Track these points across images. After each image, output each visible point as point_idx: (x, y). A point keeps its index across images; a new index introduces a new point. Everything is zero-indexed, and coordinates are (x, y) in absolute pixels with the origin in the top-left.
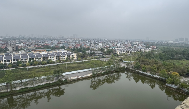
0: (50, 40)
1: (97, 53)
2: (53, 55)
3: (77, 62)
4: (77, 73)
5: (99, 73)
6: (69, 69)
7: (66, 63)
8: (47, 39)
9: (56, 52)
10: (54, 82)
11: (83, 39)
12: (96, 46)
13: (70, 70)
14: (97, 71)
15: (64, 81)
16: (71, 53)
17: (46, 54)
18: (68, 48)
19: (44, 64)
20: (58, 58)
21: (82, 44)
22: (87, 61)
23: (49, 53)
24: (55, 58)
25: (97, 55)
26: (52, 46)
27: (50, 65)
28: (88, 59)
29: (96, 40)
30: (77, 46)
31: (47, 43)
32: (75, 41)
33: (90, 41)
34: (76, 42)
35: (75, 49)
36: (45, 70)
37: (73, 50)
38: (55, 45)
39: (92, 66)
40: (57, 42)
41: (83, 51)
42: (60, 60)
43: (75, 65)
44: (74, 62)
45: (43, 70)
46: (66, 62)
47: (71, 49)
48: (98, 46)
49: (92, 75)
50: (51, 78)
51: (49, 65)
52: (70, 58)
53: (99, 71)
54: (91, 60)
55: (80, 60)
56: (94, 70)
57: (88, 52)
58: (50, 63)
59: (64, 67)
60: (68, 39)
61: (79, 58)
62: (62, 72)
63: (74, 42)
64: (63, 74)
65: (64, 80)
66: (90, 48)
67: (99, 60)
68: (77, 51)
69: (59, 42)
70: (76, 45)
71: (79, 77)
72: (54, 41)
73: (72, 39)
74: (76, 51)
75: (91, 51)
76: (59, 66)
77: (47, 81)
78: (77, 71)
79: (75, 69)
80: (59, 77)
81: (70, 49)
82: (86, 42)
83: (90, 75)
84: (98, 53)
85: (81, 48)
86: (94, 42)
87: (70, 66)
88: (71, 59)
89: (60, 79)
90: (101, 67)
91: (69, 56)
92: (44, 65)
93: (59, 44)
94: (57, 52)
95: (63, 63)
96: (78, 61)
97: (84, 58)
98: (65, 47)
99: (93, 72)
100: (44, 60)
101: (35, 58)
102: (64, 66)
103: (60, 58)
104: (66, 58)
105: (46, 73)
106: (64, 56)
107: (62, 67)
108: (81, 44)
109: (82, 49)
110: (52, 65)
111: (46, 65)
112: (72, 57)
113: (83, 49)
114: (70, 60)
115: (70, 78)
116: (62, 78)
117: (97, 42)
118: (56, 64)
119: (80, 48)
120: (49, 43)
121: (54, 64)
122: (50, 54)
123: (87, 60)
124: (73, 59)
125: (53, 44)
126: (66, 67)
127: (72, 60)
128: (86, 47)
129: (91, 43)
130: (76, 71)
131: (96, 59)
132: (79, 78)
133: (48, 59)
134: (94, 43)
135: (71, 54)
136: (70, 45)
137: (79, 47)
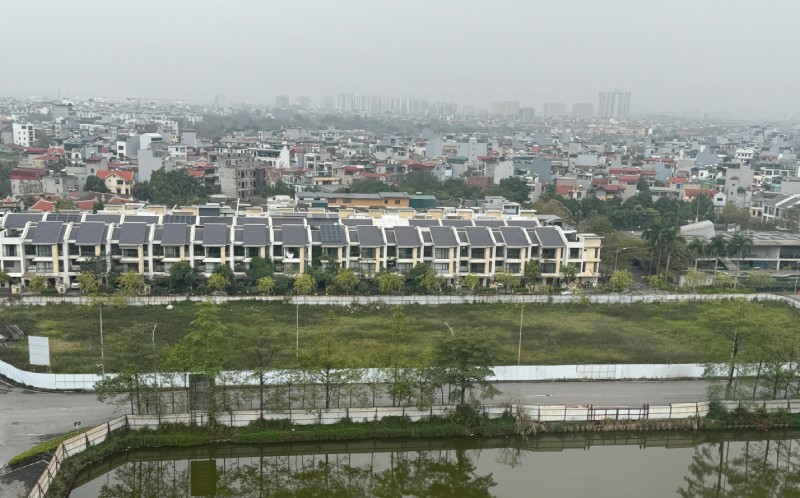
0: (441, 129)
1: (768, 248)
2: (441, 239)
3: (603, 299)
4: (591, 380)
5: (763, 414)
6: (536, 343)
7: (520, 299)
8: (420, 127)
9: (466, 217)
10: (433, 419)
11: (668, 131)
12: (767, 187)
13: (542, 355)
14: (747, 389)
15: (497, 419)
16: (562, 232)
17: (407, 224)
18: (551, 196)
19: (385, 294)
20: (473, 257)
21: (660, 167)
22: (675, 305)
23: (423, 224)
24: (458, 259)
25: (766, 265)
26: (448, 173)
27: (422, 300)
28: (689, 291)
29: (775, 140)
30: (616, 183)
31: (419, 151)
32: (607, 142)
33: (722, 141)
34: (608, 154)
35: (596, 200)
36: (387, 331)
37: (581, 213)
38: (463, 168)
39: (713, 345)
40: (481, 150)
41: (658, 221)
42: (486, 274)
43: (579, 324)
44: (577, 299)
45: (381, 327)
46: (525, 293)
47: (565, 202)
48: (785, 187)
49: (703, 414)
50: (415, 386)
51: (417, 304)
52: (554, 265)
53: (766, 397)
54: (714, 297)
55: (619, 290)
56: (725, 384)
57: (701, 229)
58: (424, 292)
59: (506, 326)
60: (555, 131)
61: (617, 272)
62: (490, 359)
63: (601, 148)
64: (492, 373)
65: (495, 412)
66: (720, 200)
67: (783, 305)
68: (612, 218)
69: (495, 147)
70: (611, 172)
71: (599, 415)
72: (466, 140)
73: (584, 124)
74: (604, 219)
75: (721, 222)
76: (471, 318)
77: (394, 406)
78: (588, 367)
79: (580, 350)
80: (467, 392)
81: (560, 198)
82: (694, 154)
83: (683, 411)
84: (784, 247)
85: (644, 198)
86: (756, 157)
87: (542, 328)
88: (557, 274)
89: (468, 406)
90: (785, 367)
91: (549, 253)
92: (387, 300)
93: (491, 160)
94: (471, 215)
95: (505, 299)
96: (609, 291)
97: (655, 278)
98: (530, 190)
99: (710, 397)
100: (388, 262)
101: (344, 249)
102: (504, 318)
103: (490, 258)
104: (522, 267)
105: (392, 347)
106: (515, 253)
107: (491, 325)
108: (646, 167)
109: (647, 203)
110: (433, 300)
111: (397, 301)
112: (567, 260)
113: (657, 206)
114: (549, 280)
115: (533, 412)
116: (484, 397)
117: (781, 150)
118: (456, 300)
119: (633, 200)
120: (432, 151)
121: (445, 299)
122: (427, 229)
123: (681, 292)
124: (573, 279)
125: (452, 162)
126: (516, 329)
127: (564, 286)
128: (682, 191)
129: (728, 164)
130: (581, 367)
131: (759, 290)
132: (598, 422)
133: (414, 261)
134: (755, 164)
135: (565, 240)
136: (565, 171)
137: (632, 191)
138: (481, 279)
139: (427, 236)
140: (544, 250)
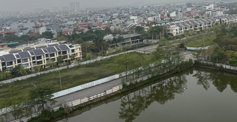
0: (16, 20)
1: (128, 39)
2: (24, 56)
3: (85, 63)
4: (87, 88)
5: (137, 83)
6: (66, 82)
7: (57, 69)
8: (7, 20)
9: (32, 47)
10: (33, 119)
11: (93, 12)
12: (124, 23)
13: (69, 85)
14: (131, 77)
15: (57, 111)
16: (68, 45)
17: (9, 53)
18: (61, 35)
19: (4, 80)
20: (37, 59)
21: (93, 22)
22: (106, 59)
23: (15, 52)
24: (32, 61)
25: (128, 43)
26: (21, 34)
27: (20, 79)
28: (110, 54)
29: (123, 11)
30: (81, 28)
31: (8, 28)
32: (76, 17)
33: (109, 12)
34: (76, 20)
35: (76, 34)
36: (8, 93)
37: (72, 39)
38: (27, 31)
39: (120, 68)
40: (33, 24)
41: (96, 37)
42: (43, 64)
43: (79, 72)
44: (77, 65)
45: (4, 92)
46: (59, 67)
47: (66, 36)
48: (128, 22)
49: (121, 88)
50: (24, 109)
51: (18, 80)
52: (67, 56)
53: (137, 78)
54: (117, 55)
55: (89, 59)
56: (125, 78)
57: (109, 37)
58: (20, 75)
59: (54, 79)
60: (58, 15)
61: (88, 54)
62: (51, 91)
63: (74, 19)
64: (53, 96)
65: (56, 109)
66: (112, 28)
67: (135, 52)
68: (83, 38)
69: (38, 23)
70: (79, 25)
71: (92, 98)
72: (26, 22)
73: (67, 13)
74: (79, 39)
75: (114, 34)
76: (41, 80)
77: (16, 119)
78: (85, 85)
79: (81, 80)
80: (45, 105)
81: (64, 35)
82: (102, 17)
83: (116, 89)
84: (131, 38)
85: (91, 31)
86: (119, 16)
87: (67, 77)
88: (69, 59)
89: (46, 110)
90: (140, 68)
91: (65, 52)
92: (5, 82)
93: (37, 27)
94: (34, 46)
95: (52, 70)
96: (86, 60)
97: (99, 53)
98: (53, 34)
99: (122, 83)
100: (3, 68)
102: (53, 77)
103: (44, 59)
104: (56, 59)
105: (11, 98)
106: (53, 55)
107: (49, 80)
108: (89, 22)
109: (92, 32)
110: (24, 77)
111: (9, 81)
112: (71, 54)
113: (95, 33)
114: (66, 61)
115: (70, 104)
116: (51, 105)
117: (125, 13)
118: (33, 75)
119: (87, 32)
120: (14, 27)
121: (29, 76)
122: (17, 54)
123: (107, 55)
124: (74, 59)
125: (22, 30)
126: (59, 79)
127: (71, 62)
128: (101, 27)
129: (112, 19)
130: (83, 85)
131: (128, 50)
132: (92, 101)
133: (14, 65)
134: (119, 17)
135: (69, 47)
136: (64, 27)
137: (86, 30)
138: (42, 66)
139: (17, 56)
140: (63, 52)
